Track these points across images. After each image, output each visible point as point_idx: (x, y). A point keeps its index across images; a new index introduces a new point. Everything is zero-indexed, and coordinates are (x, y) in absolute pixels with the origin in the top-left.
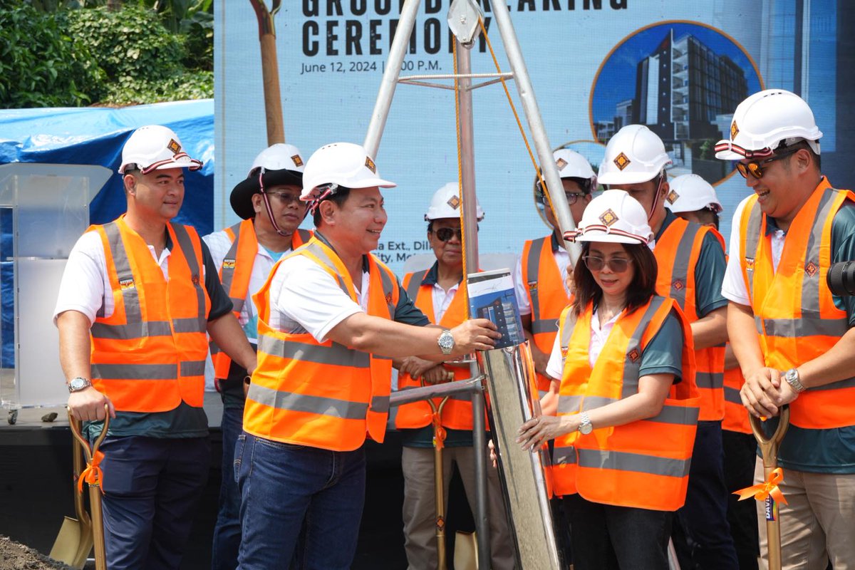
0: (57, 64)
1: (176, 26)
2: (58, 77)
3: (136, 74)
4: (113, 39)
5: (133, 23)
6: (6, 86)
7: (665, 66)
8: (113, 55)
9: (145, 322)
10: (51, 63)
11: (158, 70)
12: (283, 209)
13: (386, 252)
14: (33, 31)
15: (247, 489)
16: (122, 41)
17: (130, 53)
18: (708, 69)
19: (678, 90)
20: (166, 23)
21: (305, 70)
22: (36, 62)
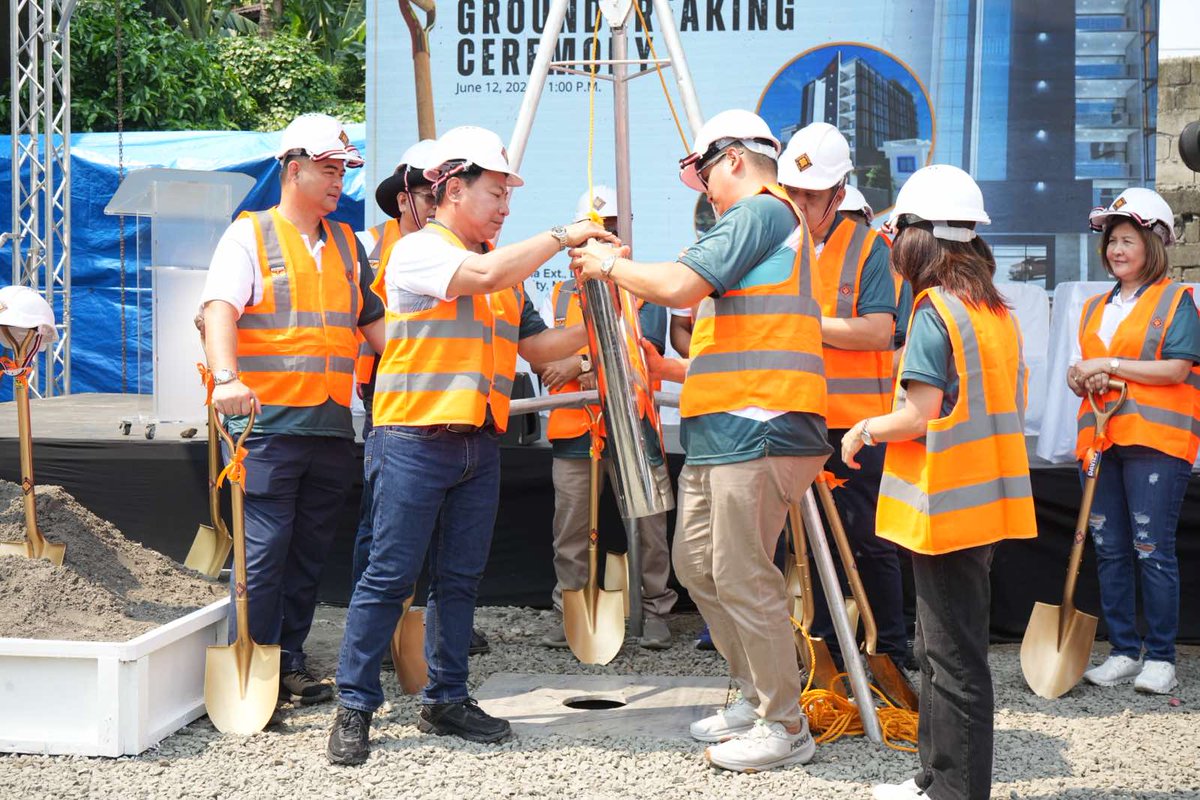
0: (205, 92)
1: (330, 55)
2: (207, 106)
3: (288, 105)
4: (264, 68)
5: (285, 52)
6: (153, 114)
7: (831, 89)
8: (264, 84)
9: (294, 311)
10: (199, 90)
11: (311, 101)
12: (428, 210)
13: (541, 279)
14: (182, 57)
15: (380, 483)
16: (274, 70)
17: (282, 83)
18: (876, 93)
19: (845, 115)
20: (319, 53)
21: (460, 89)
22: (185, 89)
